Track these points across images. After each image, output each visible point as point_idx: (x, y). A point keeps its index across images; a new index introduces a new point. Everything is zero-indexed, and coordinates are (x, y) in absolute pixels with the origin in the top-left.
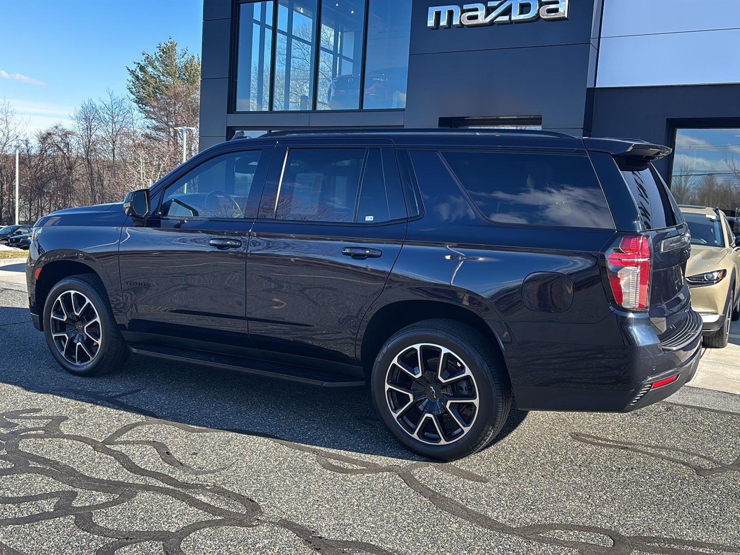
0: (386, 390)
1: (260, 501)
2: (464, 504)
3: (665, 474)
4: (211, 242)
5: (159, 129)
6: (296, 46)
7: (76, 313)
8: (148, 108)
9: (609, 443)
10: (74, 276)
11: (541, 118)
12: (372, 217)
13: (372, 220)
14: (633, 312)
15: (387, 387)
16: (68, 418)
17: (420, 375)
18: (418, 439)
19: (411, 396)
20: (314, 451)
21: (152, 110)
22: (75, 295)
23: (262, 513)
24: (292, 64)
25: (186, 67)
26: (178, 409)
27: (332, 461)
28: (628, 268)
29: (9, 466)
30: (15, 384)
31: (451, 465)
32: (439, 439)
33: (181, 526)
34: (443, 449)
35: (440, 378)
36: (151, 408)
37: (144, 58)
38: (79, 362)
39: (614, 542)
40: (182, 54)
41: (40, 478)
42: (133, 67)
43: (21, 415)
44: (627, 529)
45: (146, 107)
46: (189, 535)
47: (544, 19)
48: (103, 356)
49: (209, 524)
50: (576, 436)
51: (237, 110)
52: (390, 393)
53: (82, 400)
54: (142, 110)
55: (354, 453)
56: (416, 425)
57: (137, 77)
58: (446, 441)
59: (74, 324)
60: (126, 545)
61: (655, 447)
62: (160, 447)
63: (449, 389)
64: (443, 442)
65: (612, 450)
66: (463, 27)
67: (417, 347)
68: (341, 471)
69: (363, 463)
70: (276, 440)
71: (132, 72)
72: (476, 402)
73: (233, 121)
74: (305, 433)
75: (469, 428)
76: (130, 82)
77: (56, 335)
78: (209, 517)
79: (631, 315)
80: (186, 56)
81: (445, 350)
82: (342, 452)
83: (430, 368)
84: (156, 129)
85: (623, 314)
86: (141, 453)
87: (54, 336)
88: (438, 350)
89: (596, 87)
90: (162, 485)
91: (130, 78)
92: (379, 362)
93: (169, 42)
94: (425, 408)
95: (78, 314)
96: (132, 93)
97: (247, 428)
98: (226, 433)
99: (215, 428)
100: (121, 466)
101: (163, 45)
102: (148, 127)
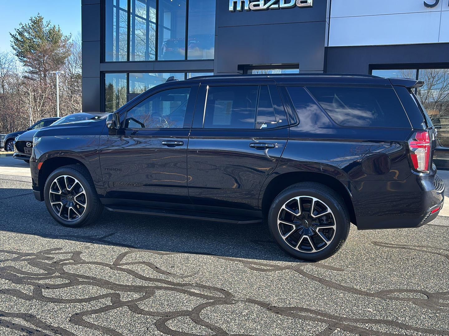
0: (278, 224)
1: (228, 290)
2: (339, 283)
3: (432, 260)
4: (163, 143)
5: (33, 72)
6: (122, 20)
7: (68, 189)
8: (25, 59)
9: (394, 246)
10: (65, 166)
11: (299, 65)
12: (266, 125)
13: (266, 127)
14: (423, 173)
15: (279, 222)
16: (82, 252)
17: (300, 214)
18: (299, 250)
19: (294, 226)
20: (240, 261)
21: (28, 60)
22: (68, 178)
23: (234, 296)
24: (120, 32)
25: (50, 33)
26: (145, 242)
27: (253, 265)
28: (420, 149)
29: (67, 282)
30: (34, 234)
31: (319, 263)
32: (312, 249)
33: (193, 307)
34: (314, 255)
35: (312, 215)
36: (129, 243)
37: (21, 26)
38: (71, 218)
39: (427, 296)
40: (47, 25)
41: (91, 287)
42: (14, 33)
43: (51, 252)
44: (430, 289)
45: (24, 59)
46: (201, 311)
47: (298, 7)
48: (88, 214)
49: (207, 304)
50: (375, 243)
51: (106, 61)
52: (280, 225)
53: (83, 242)
54: (21, 61)
55: (262, 261)
56: (297, 243)
57: (17, 39)
58: (316, 250)
59: (66, 196)
60: (169, 319)
61: (419, 246)
62: (149, 264)
63: (317, 221)
64: (314, 251)
65: (398, 249)
66: (250, 11)
67: (298, 198)
68: (262, 270)
69: (272, 266)
70: (214, 256)
71: (13, 36)
72: (334, 227)
73: (104, 67)
74: (228, 251)
75: (330, 242)
76: (12, 42)
77: (53, 203)
78: (205, 301)
79: (421, 174)
80: (49, 26)
81: (315, 199)
82: (256, 260)
83: (306, 210)
84: (32, 72)
85: (418, 174)
86: (141, 269)
87: (52, 204)
88: (310, 200)
89: (329, 46)
90: (166, 286)
91: (12, 39)
92: (274, 208)
93: (37, 16)
94: (302, 233)
95: (70, 190)
96: (14, 49)
97: (193, 250)
98: (183, 254)
99: (174, 252)
100: (134, 277)
101: (34, 18)
102: (26, 72)
